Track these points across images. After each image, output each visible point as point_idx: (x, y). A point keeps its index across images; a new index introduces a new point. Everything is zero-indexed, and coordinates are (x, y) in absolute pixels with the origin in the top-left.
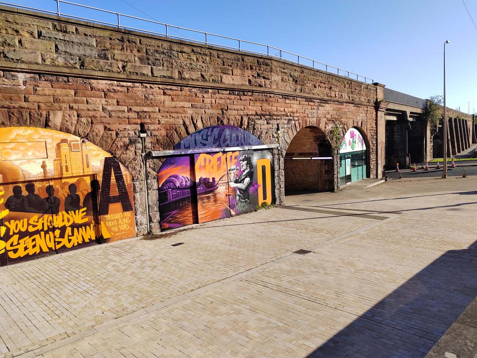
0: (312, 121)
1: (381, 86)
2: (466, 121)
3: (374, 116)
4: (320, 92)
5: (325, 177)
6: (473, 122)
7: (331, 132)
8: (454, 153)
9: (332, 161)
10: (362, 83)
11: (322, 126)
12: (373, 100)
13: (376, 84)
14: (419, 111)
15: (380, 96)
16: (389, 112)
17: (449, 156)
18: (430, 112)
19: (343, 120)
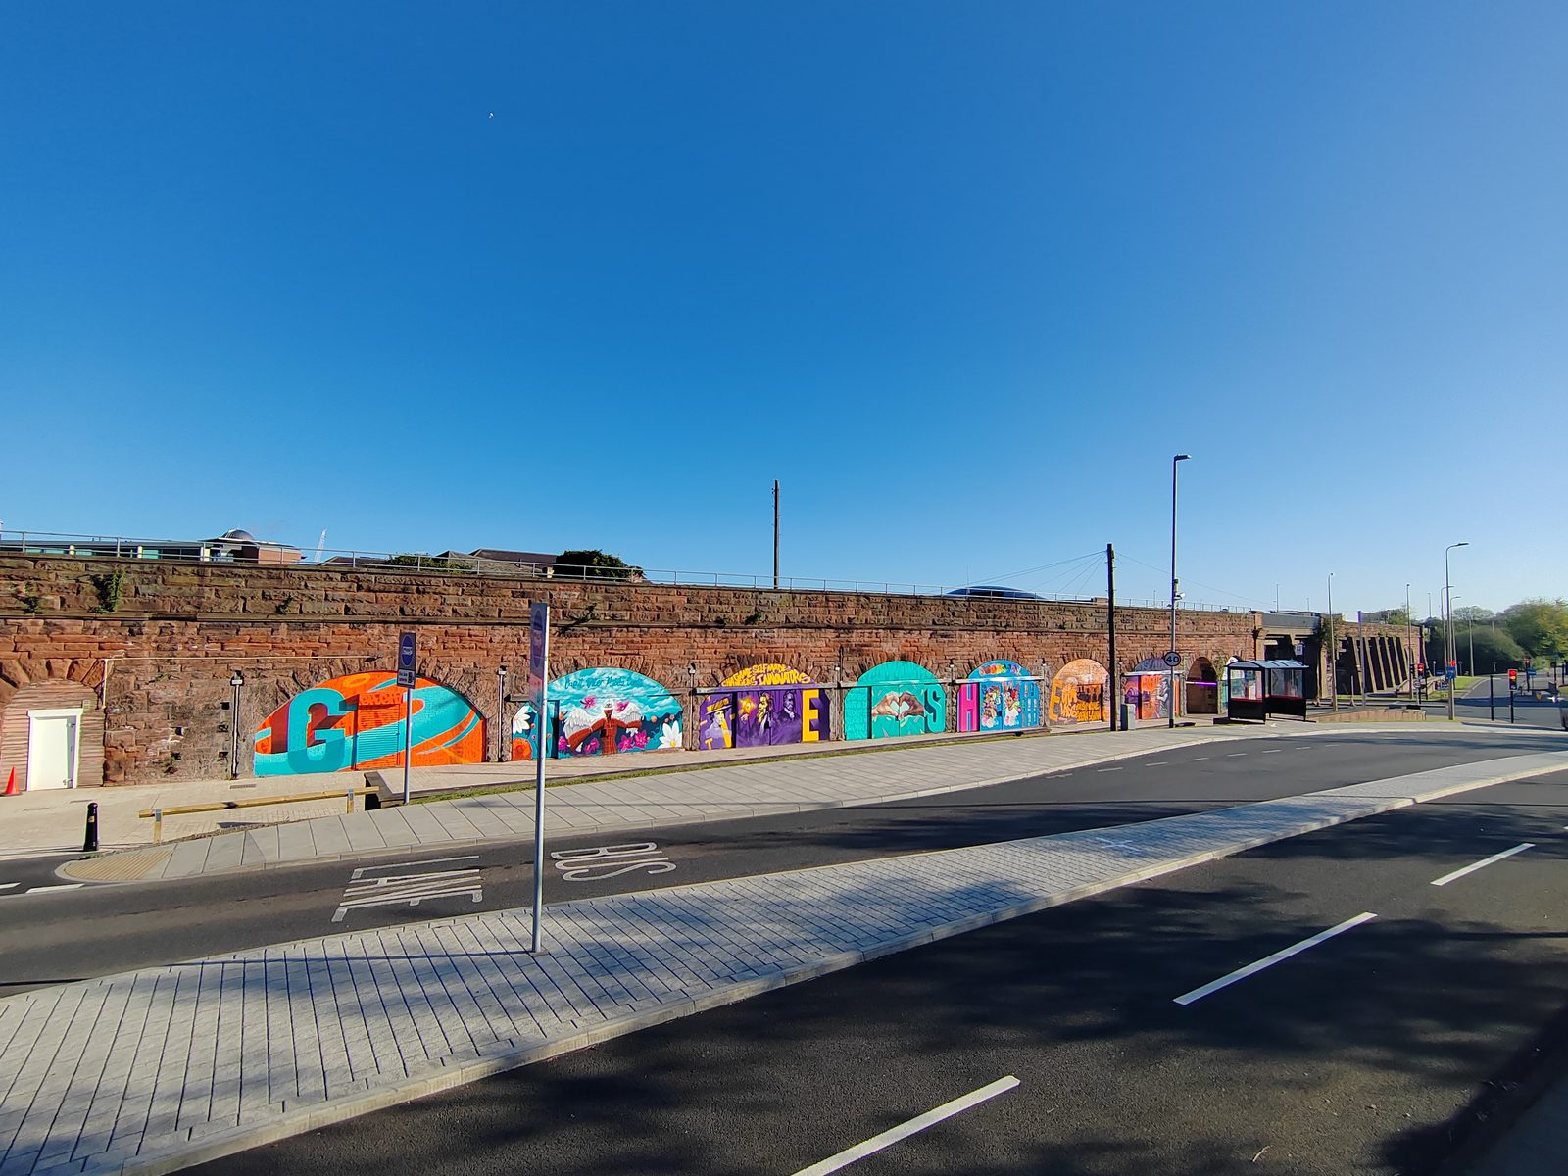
0: (1203, 653)
1: (1260, 613)
2: (1398, 640)
3: (1253, 644)
4: (1208, 629)
5: (1210, 701)
6: (1421, 639)
7: (1216, 661)
8: (1380, 687)
9: (1216, 687)
10: (1241, 614)
11: (1209, 657)
12: (1252, 629)
13: (1254, 612)
14: (1309, 632)
15: (1259, 624)
16: (1269, 637)
17: (1358, 692)
18: (1324, 633)
19: (1225, 650)
